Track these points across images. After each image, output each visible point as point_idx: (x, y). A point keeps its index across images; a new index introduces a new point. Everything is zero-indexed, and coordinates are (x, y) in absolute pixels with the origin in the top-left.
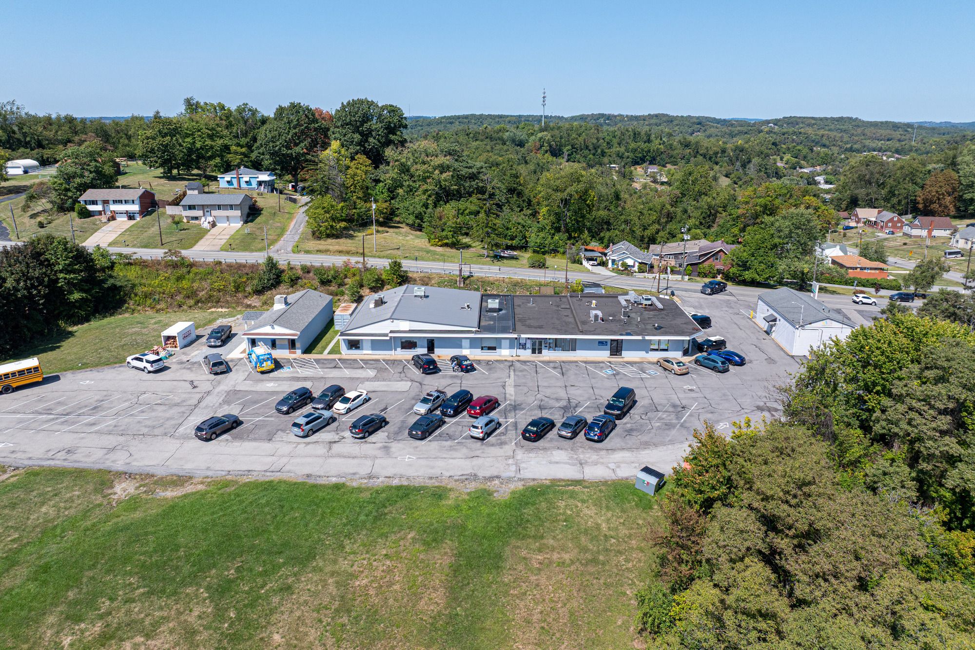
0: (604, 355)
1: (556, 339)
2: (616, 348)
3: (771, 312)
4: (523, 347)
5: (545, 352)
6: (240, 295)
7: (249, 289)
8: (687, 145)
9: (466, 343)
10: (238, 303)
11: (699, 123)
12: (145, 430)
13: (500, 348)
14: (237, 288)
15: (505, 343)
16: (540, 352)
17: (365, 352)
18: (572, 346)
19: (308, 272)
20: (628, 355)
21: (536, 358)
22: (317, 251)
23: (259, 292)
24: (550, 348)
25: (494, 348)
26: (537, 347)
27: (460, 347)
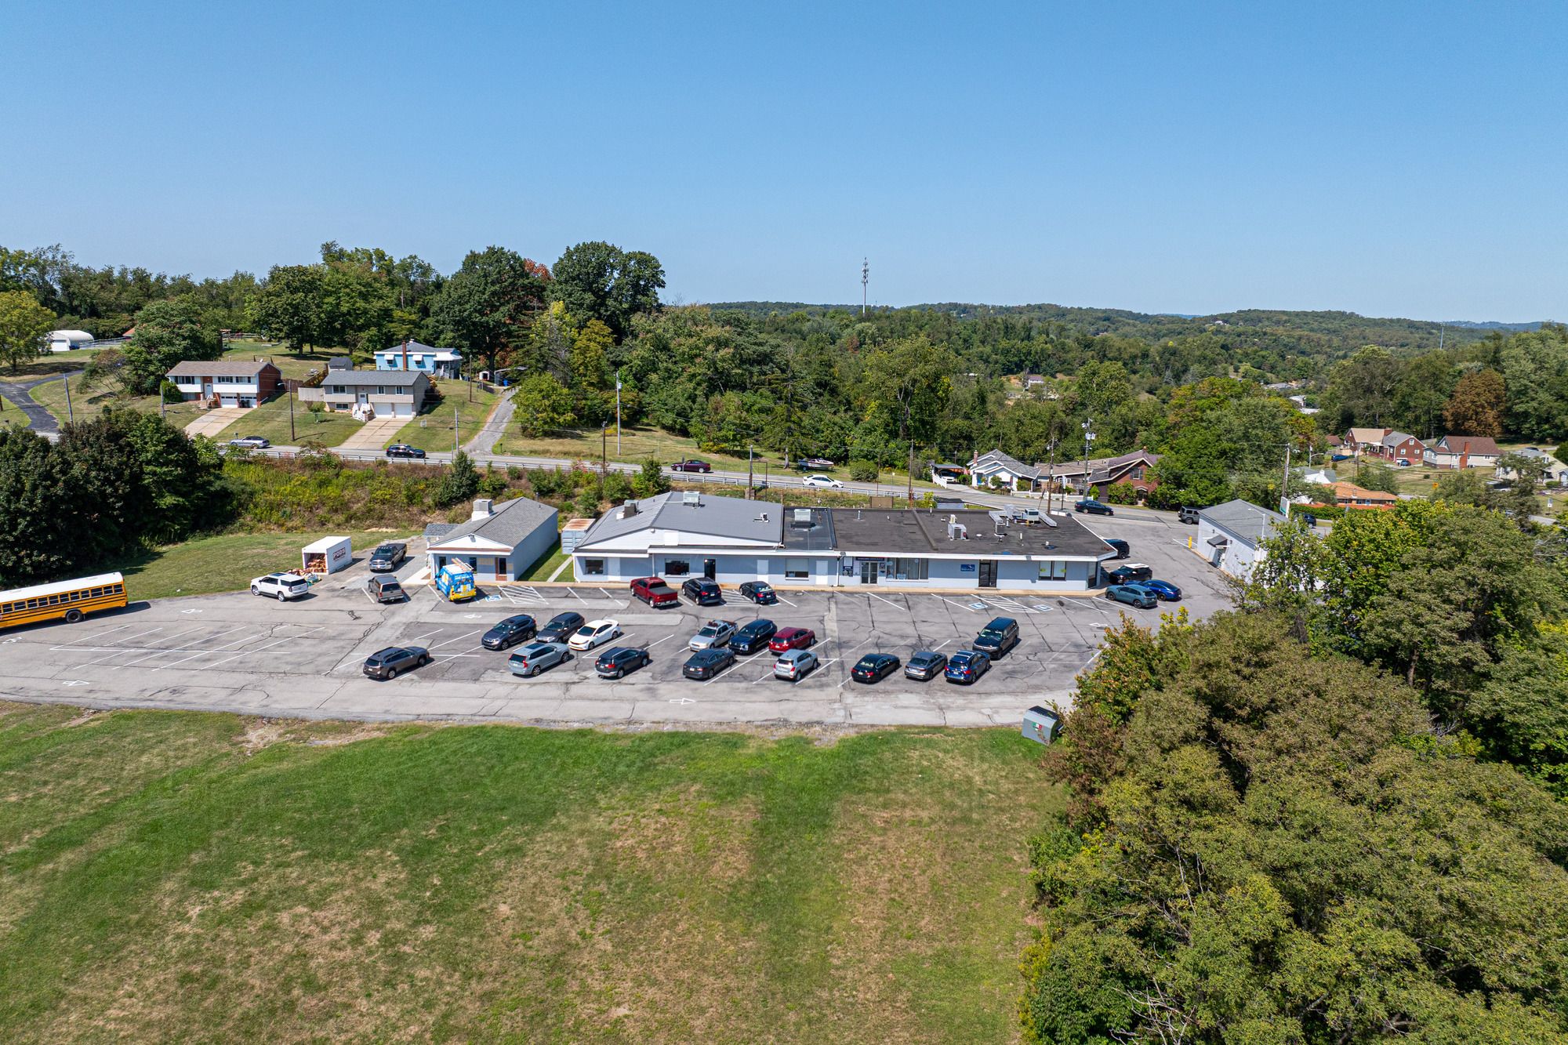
0: (969, 584)
1: (898, 560)
2: (988, 575)
3: (1219, 532)
4: (849, 572)
5: (881, 579)
6: (415, 510)
7: (429, 501)
8: (1088, 345)
9: (763, 565)
10: (411, 521)
11: (1107, 319)
12: (288, 668)
13: (815, 573)
14: (411, 499)
15: (822, 566)
16: (874, 580)
17: (611, 578)
18: (922, 570)
19: (519, 478)
20: (1005, 585)
21: (868, 588)
22: (531, 452)
23: (443, 505)
24: (888, 574)
25: (805, 575)
26: (871, 571)
27: (754, 571)
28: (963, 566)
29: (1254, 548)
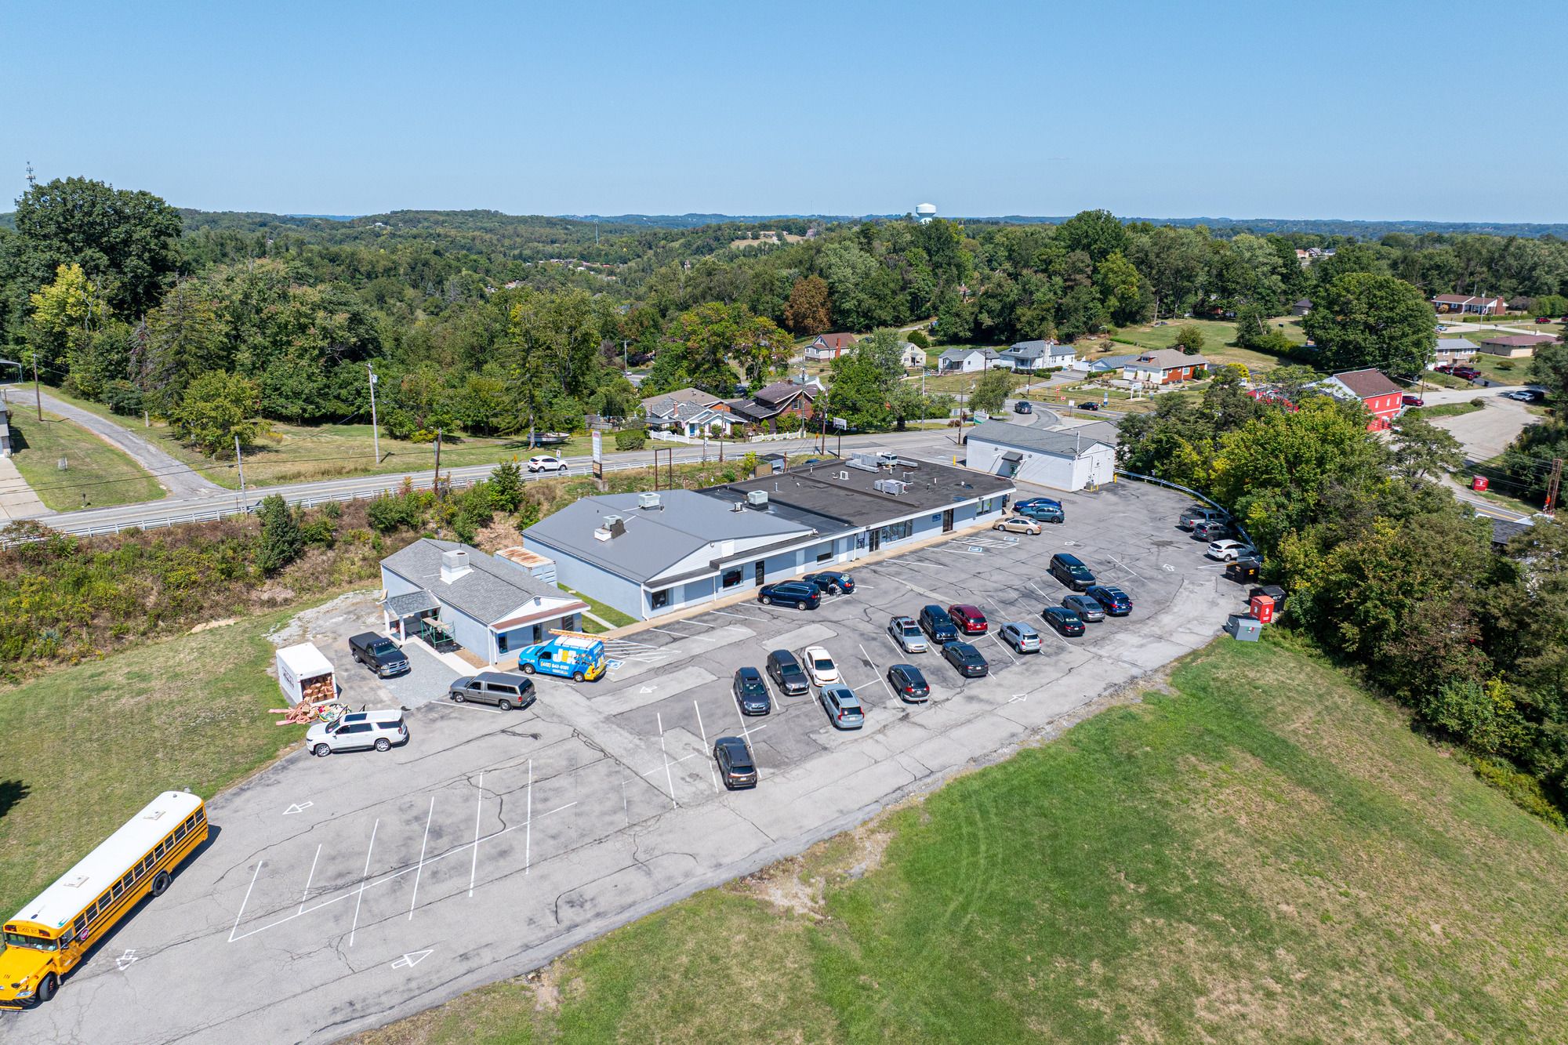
1: (891, 526)
2: (948, 520)
3: (1003, 450)
4: (861, 544)
5: (882, 545)
6: (238, 585)
9: (801, 557)
13: (838, 553)
15: (843, 545)
16: (877, 547)
18: (906, 530)
19: (340, 515)
23: (271, 572)
24: (887, 539)
26: (874, 540)
27: (793, 564)
28: (934, 519)
29: (1073, 458)
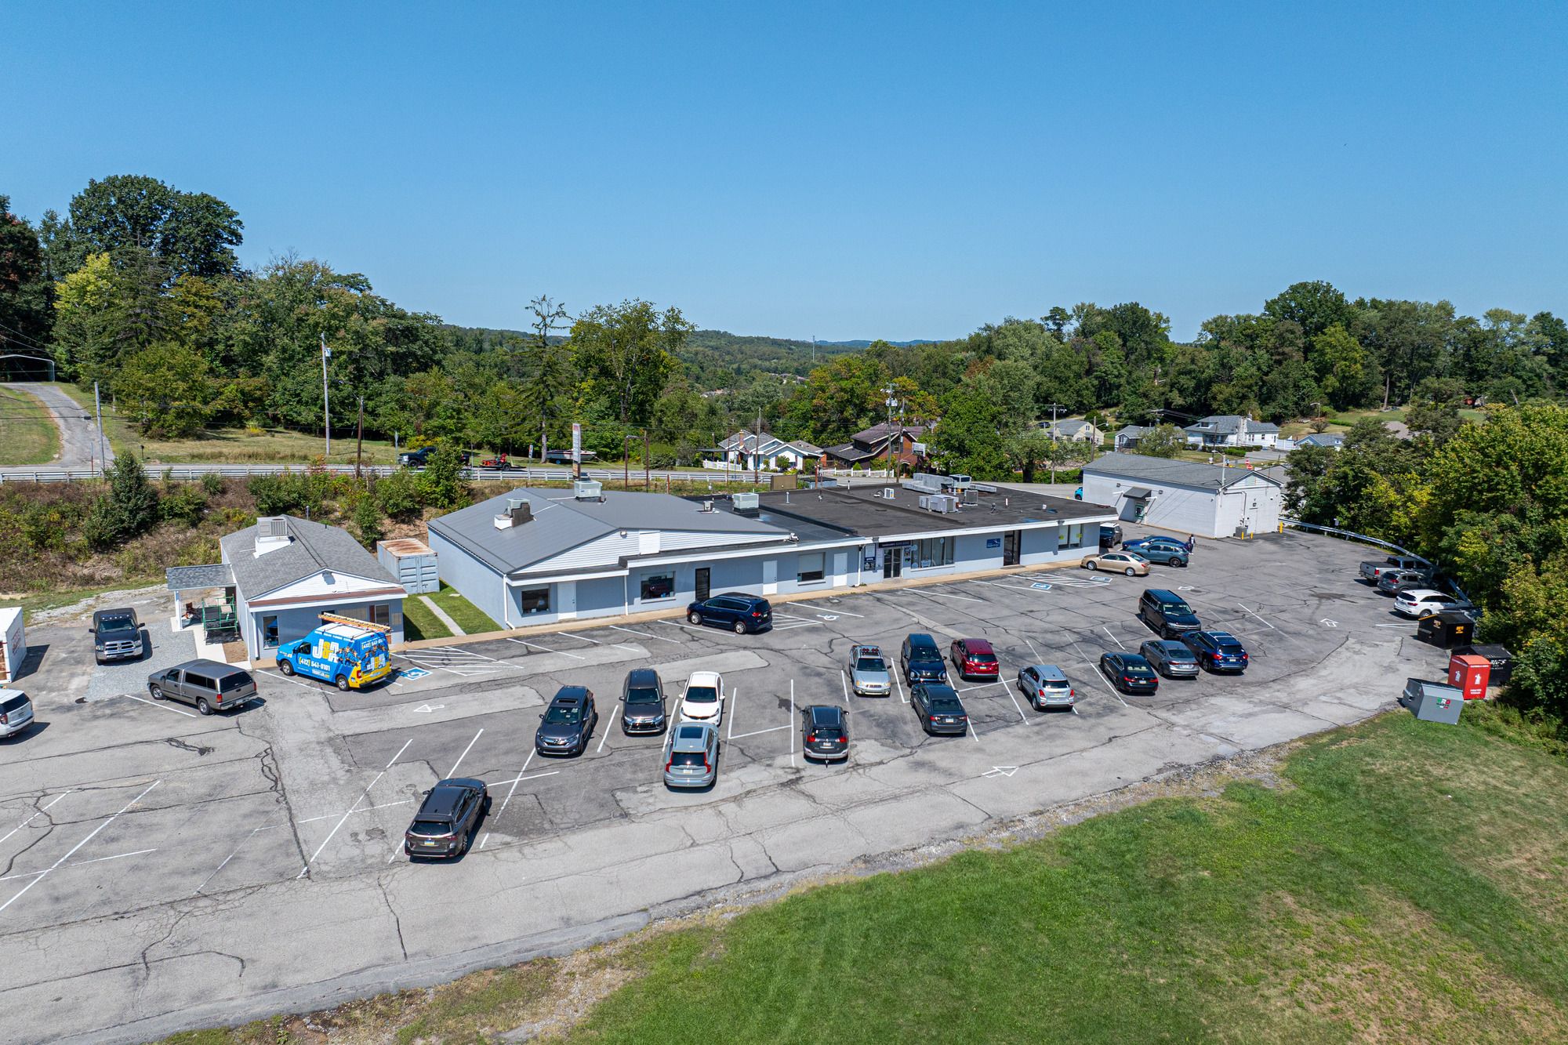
2: (1012, 548)
4: (870, 565)
5: (905, 571)
9: (770, 568)
13: (832, 573)
15: (841, 560)
16: (897, 574)
17: (562, 616)
18: (946, 552)
19: (224, 492)
20: (1031, 561)
21: (891, 583)
24: (912, 562)
25: (818, 575)
26: (893, 560)
27: (760, 580)
28: (989, 542)
29: (1215, 492)
